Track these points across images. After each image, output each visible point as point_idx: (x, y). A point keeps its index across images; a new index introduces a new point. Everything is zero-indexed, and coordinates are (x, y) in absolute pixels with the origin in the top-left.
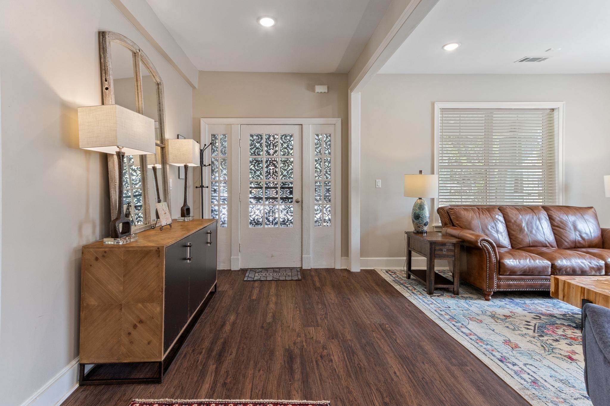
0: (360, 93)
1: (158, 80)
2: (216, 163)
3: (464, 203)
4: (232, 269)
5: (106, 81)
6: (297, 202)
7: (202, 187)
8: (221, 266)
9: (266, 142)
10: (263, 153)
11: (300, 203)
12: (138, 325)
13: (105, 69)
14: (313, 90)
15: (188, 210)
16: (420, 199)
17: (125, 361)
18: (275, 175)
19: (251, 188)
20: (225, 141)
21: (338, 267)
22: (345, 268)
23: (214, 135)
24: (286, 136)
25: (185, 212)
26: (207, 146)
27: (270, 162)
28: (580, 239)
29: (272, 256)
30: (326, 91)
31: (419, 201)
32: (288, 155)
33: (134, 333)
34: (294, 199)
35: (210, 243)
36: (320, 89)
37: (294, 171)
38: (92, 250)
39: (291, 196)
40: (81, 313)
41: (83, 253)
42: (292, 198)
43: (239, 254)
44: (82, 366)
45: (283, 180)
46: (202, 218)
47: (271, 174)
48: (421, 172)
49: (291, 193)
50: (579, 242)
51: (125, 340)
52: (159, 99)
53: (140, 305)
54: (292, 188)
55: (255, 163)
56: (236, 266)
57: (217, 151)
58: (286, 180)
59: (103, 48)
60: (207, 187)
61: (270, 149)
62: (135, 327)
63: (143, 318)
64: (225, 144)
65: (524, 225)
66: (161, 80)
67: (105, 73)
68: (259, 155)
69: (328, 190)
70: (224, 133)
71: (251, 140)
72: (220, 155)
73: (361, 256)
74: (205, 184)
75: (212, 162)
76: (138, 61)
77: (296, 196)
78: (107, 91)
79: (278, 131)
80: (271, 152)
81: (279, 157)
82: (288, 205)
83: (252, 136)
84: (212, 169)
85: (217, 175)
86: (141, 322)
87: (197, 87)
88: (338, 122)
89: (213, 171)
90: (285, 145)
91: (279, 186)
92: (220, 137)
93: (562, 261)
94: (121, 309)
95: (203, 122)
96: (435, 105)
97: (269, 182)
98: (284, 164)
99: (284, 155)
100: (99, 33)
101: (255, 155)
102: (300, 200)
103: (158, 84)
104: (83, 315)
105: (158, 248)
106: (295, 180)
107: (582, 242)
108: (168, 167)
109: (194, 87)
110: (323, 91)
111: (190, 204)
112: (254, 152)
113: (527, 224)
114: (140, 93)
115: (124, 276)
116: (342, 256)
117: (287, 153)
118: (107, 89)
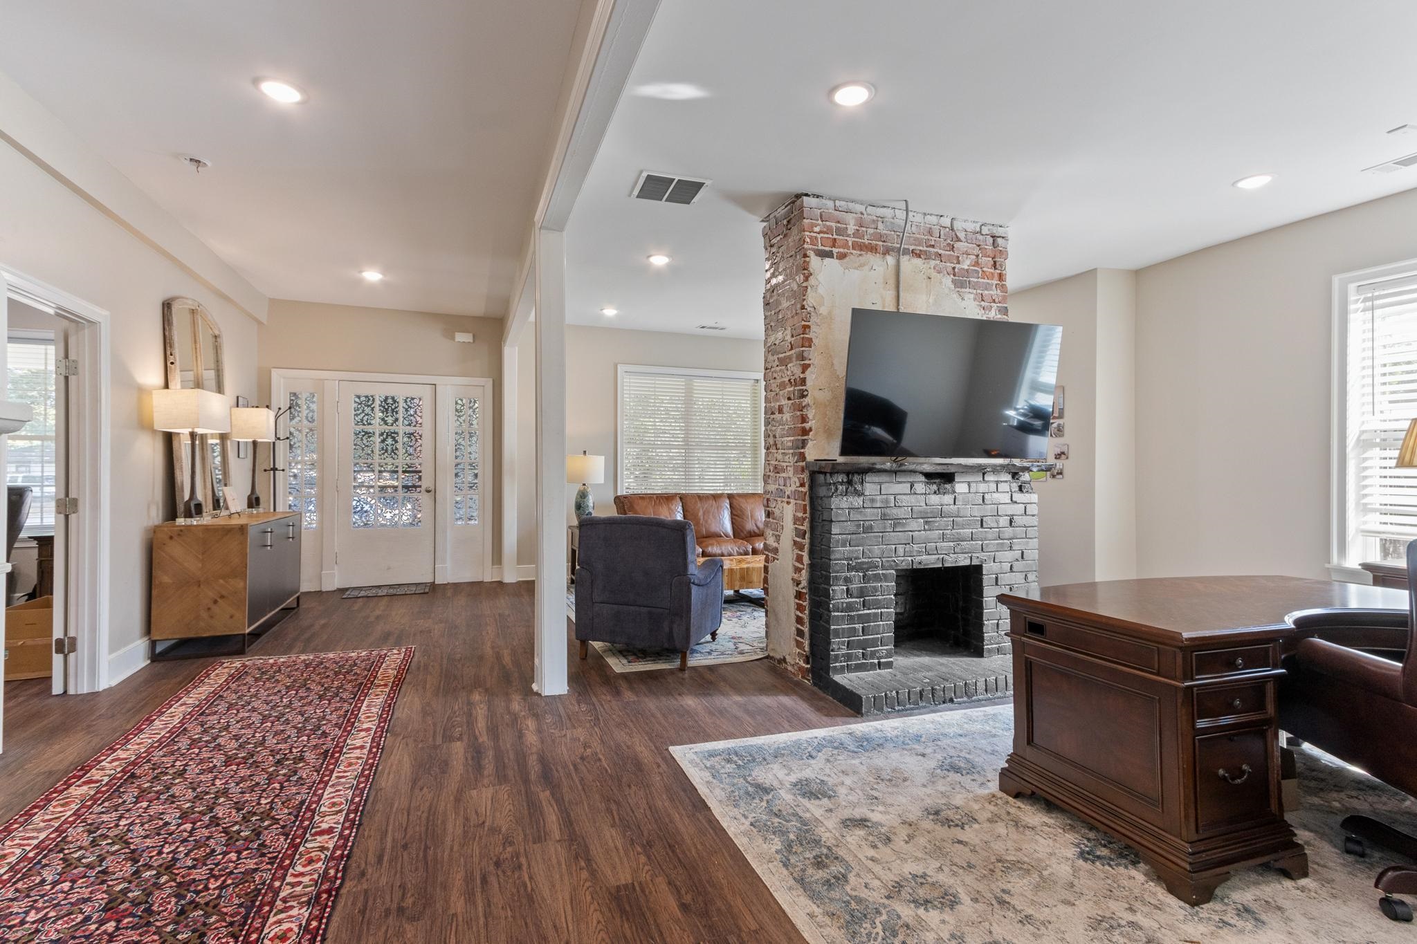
0: (517, 348)
1: (217, 333)
2: (296, 433)
3: (649, 492)
4: (324, 590)
5: (171, 355)
6: (428, 491)
7: (274, 469)
8: (305, 587)
9: (380, 406)
10: (376, 422)
11: (432, 493)
12: (219, 600)
13: (170, 343)
14: (453, 338)
15: (257, 499)
16: (584, 485)
17: (205, 635)
18: (395, 454)
19: (355, 471)
20: (313, 402)
21: (488, 579)
22: (499, 580)
23: (295, 394)
24: (413, 399)
25: (254, 501)
26: (281, 412)
27: (387, 435)
28: (755, 528)
29: (389, 568)
30: (472, 341)
31: (582, 488)
32: (415, 426)
33: (215, 609)
34: (424, 487)
35: (293, 538)
36: (462, 337)
37: (423, 448)
38: (166, 529)
39: (419, 484)
40: (153, 591)
41: (154, 532)
42: (420, 486)
43: (336, 567)
44: (153, 644)
45: (408, 461)
46: (275, 510)
47: (389, 452)
48: (585, 452)
49: (420, 478)
50: (754, 532)
51: (204, 615)
52: (217, 356)
53: (221, 581)
54: (420, 472)
55: (363, 436)
56: (331, 584)
57: (298, 416)
58: (412, 461)
59: (168, 320)
60: (283, 470)
61: (387, 417)
62: (215, 602)
63: (224, 593)
64: (314, 406)
65: (701, 513)
66: (219, 331)
67: (171, 347)
68: (370, 424)
69: (476, 476)
70: (312, 391)
71: (355, 402)
72: (305, 422)
73: (518, 564)
74: (280, 465)
75: (291, 433)
76: (197, 319)
77: (426, 483)
78: (173, 366)
79: (400, 392)
80: (390, 420)
81: (401, 428)
82: (415, 495)
83: (359, 397)
84: (290, 445)
85: (299, 452)
86: (222, 597)
87: (265, 323)
88: (488, 383)
89: (291, 446)
90: (412, 412)
91: (400, 469)
92: (304, 396)
93: (712, 548)
94: (199, 586)
95: (276, 375)
96: (619, 367)
97: (386, 464)
98: (409, 437)
99: (410, 425)
100: (163, 304)
101: (364, 425)
102: (432, 488)
103: (216, 337)
104: (154, 593)
105: (242, 526)
106: (424, 462)
107: (757, 531)
108: (229, 442)
109: (260, 323)
110: (467, 341)
111: (260, 491)
112: (362, 420)
113: (704, 513)
114: (199, 357)
115: (203, 554)
116: (493, 564)
117: (414, 423)
118: (172, 363)
